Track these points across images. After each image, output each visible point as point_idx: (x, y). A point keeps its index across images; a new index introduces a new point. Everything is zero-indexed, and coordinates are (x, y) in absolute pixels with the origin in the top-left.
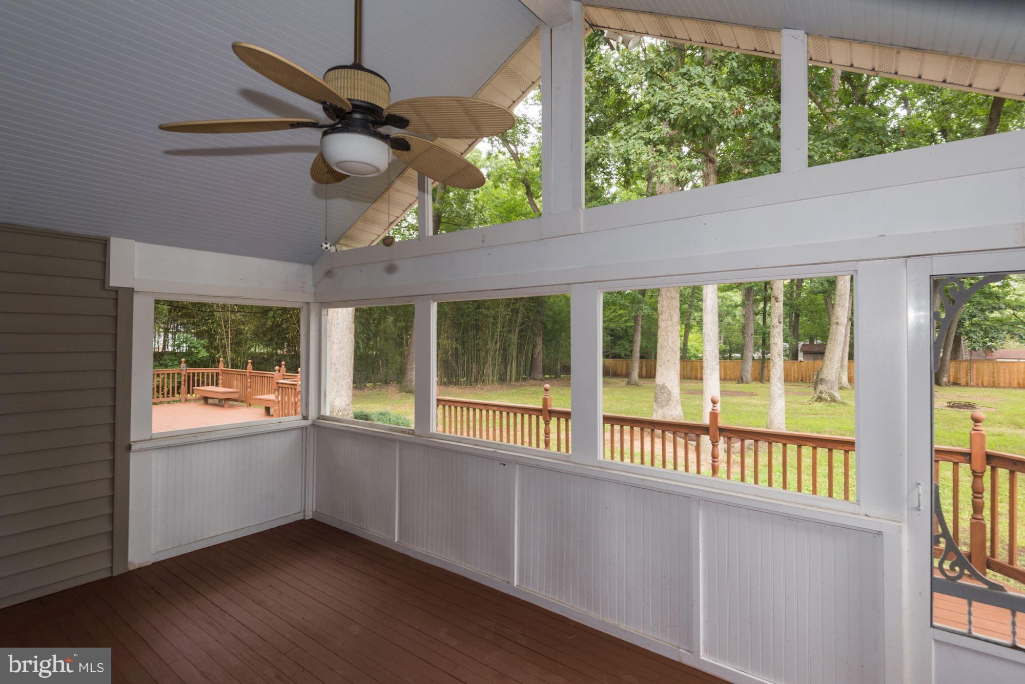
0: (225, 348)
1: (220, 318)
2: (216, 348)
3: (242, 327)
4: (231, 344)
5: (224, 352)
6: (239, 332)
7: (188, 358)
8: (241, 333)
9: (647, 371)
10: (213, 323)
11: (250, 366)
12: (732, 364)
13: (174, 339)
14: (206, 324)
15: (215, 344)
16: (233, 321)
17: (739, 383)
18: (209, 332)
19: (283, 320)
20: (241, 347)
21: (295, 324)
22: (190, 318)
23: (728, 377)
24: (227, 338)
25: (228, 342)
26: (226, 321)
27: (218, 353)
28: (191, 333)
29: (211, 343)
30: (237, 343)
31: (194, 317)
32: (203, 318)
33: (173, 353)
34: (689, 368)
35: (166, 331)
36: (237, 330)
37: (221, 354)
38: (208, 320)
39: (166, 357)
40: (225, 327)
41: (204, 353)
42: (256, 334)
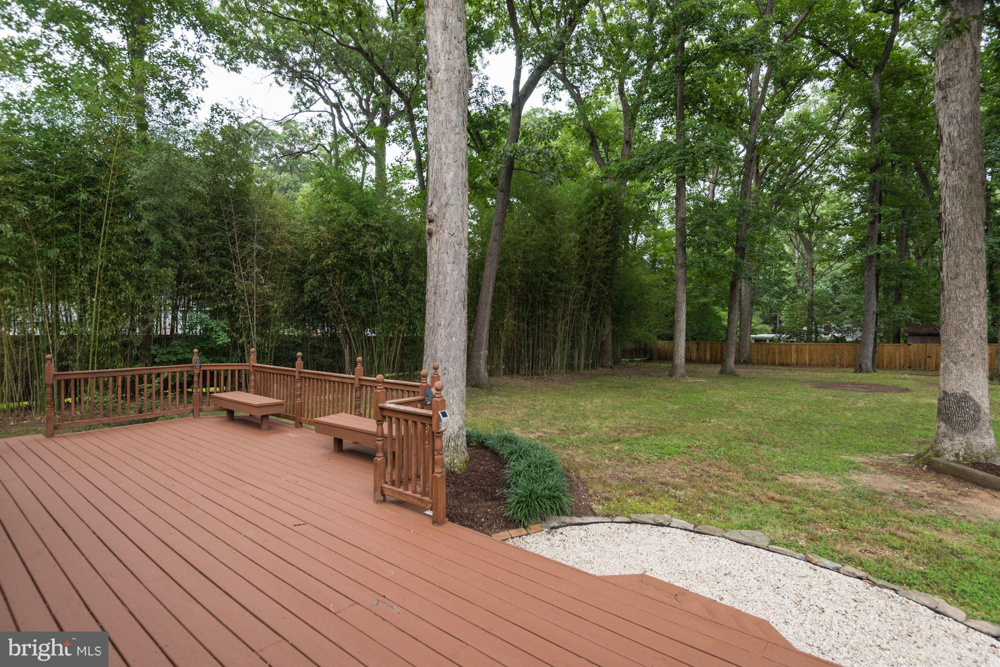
0: (250, 330)
1: (243, 291)
2: (237, 330)
3: (271, 303)
4: (257, 325)
5: (248, 336)
6: (266, 310)
7: (202, 344)
8: (268, 312)
9: (712, 355)
10: (234, 297)
11: (299, 362)
12: (819, 348)
13: (184, 318)
14: (226, 299)
15: (237, 325)
16: (259, 296)
17: (856, 372)
18: (229, 309)
19: (321, 294)
20: (269, 329)
21: (335, 300)
22: (204, 291)
23: (814, 362)
24: (252, 317)
25: (253, 322)
26: (250, 296)
27: (241, 336)
28: (206, 312)
29: (232, 324)
30: (264, 324)
31: (209, 290)
32: (221, 291)
33: (185, 337)
34: (764, 352)
35: (175, 308)
36: (263, 307)
37: (244, 338)
38: (228, 293)
39: (175, 342)
40: (250, 303)
41: (223, 339)
42: (287, 313)
